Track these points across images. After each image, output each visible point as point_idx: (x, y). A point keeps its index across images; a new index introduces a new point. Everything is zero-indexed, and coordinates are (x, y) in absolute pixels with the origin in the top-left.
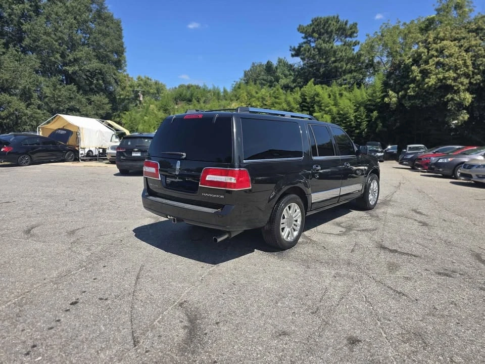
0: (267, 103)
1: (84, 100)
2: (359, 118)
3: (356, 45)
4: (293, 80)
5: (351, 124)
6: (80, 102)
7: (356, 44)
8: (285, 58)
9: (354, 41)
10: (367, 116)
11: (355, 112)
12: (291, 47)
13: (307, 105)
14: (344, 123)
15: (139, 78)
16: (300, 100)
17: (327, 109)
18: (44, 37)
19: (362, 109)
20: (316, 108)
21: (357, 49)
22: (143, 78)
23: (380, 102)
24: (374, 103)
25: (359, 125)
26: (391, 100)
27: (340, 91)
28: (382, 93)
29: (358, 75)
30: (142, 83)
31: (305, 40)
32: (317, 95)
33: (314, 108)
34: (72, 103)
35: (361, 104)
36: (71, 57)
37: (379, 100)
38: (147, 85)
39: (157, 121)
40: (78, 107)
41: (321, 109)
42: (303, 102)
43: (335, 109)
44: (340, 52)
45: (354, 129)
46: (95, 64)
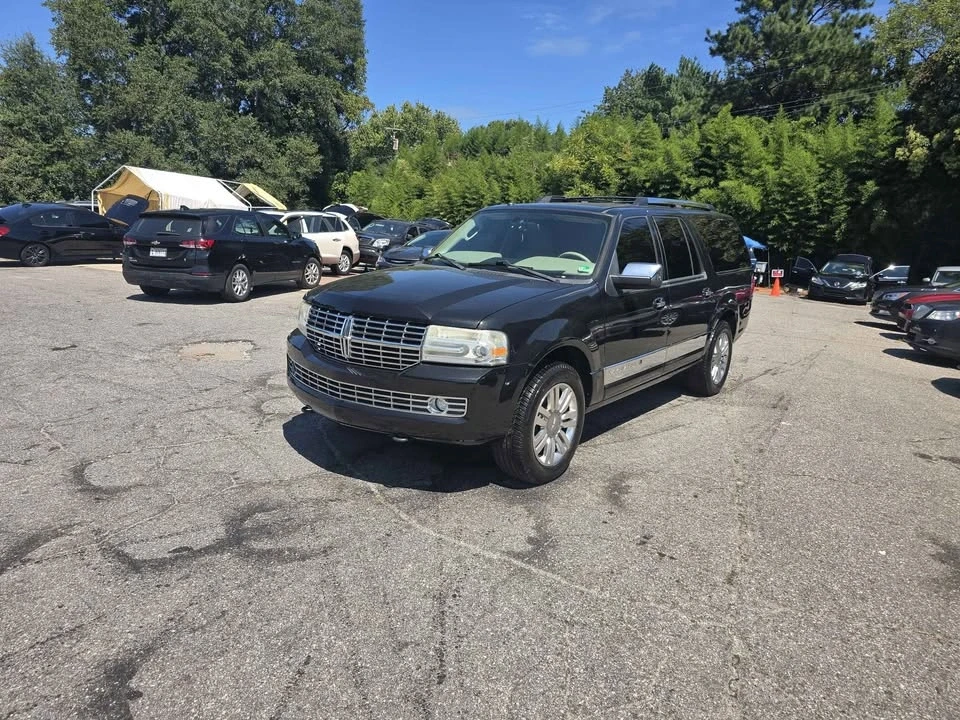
0: (624, 157)
1: (271, 146)
2: (829, 196)
3: (864, 25)
4: (703, 106)
5: (808, 210)
6: (263, 150)
7: (864, 22)
8: (695, 59)
9: (861, 15)
10: (849, 192)
11: (821, 181)
12: (708, 32)
13: (710, 162)
14: (791, 207)
15: (405, 106)
16: (698, 152)
17: (755, 172)
18: (202, 22)
19: (838, 173)
20: (730, 169)
21: (866, 32)
22: (414, 106)
23: (886, 157)
24: (870, 162)
25: (827, 213)
26: (910, 151)
27: (794, 130)
28: (893, 135)
29: (858, 95)
30: (410, 116)
31: (743, 16)
32: (736, 139)
33: (724, 169)
34: (249, 152)
35: (839, 162)
36: (251, 62)
37: (882, 154)
38: (421, 120)
39: (407, 193)
40: (259, 160)
41: (741, 172)
42: (703, 155)
43: (772, 174)
44: (817, 42)
45: (815, 222)
46: (296, 76)
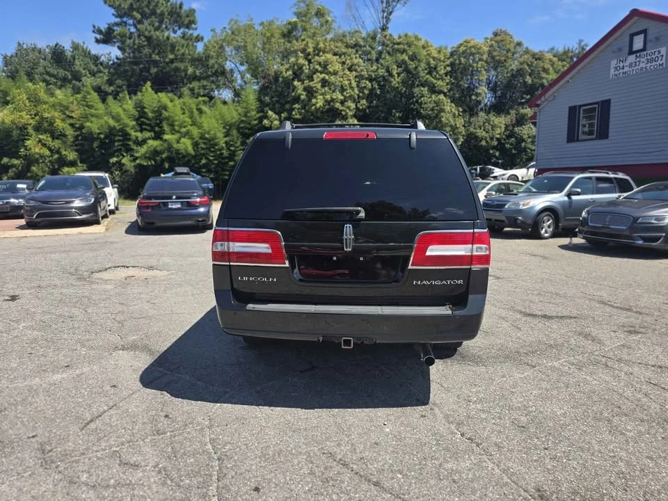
0: (73, 115)
2: (231, 145)
3: (198, 41)
4: (108, 80)
5: (222, 154)
7: (199, 39)
8: (84, 43)
9: (195, 35)
10: (243, 143)
11: (225, 137)
12: (94, 27)
13: (148, 122)
14: (212, 152)
16: (136, 114)
17: (183, 130)
19: (234, 132)
20: (166, 128)
23: (257, 125)
24: (248, 126)
25: (232, 156)
26: (272, 123)
27: (197, 105)
28: (258, 112)
33: (161, 127)
35: (231, 126)
37: (256, 122)
41: (174, 130)
42: (141, 117)
43: (195, 132)
45: (227, 160)
